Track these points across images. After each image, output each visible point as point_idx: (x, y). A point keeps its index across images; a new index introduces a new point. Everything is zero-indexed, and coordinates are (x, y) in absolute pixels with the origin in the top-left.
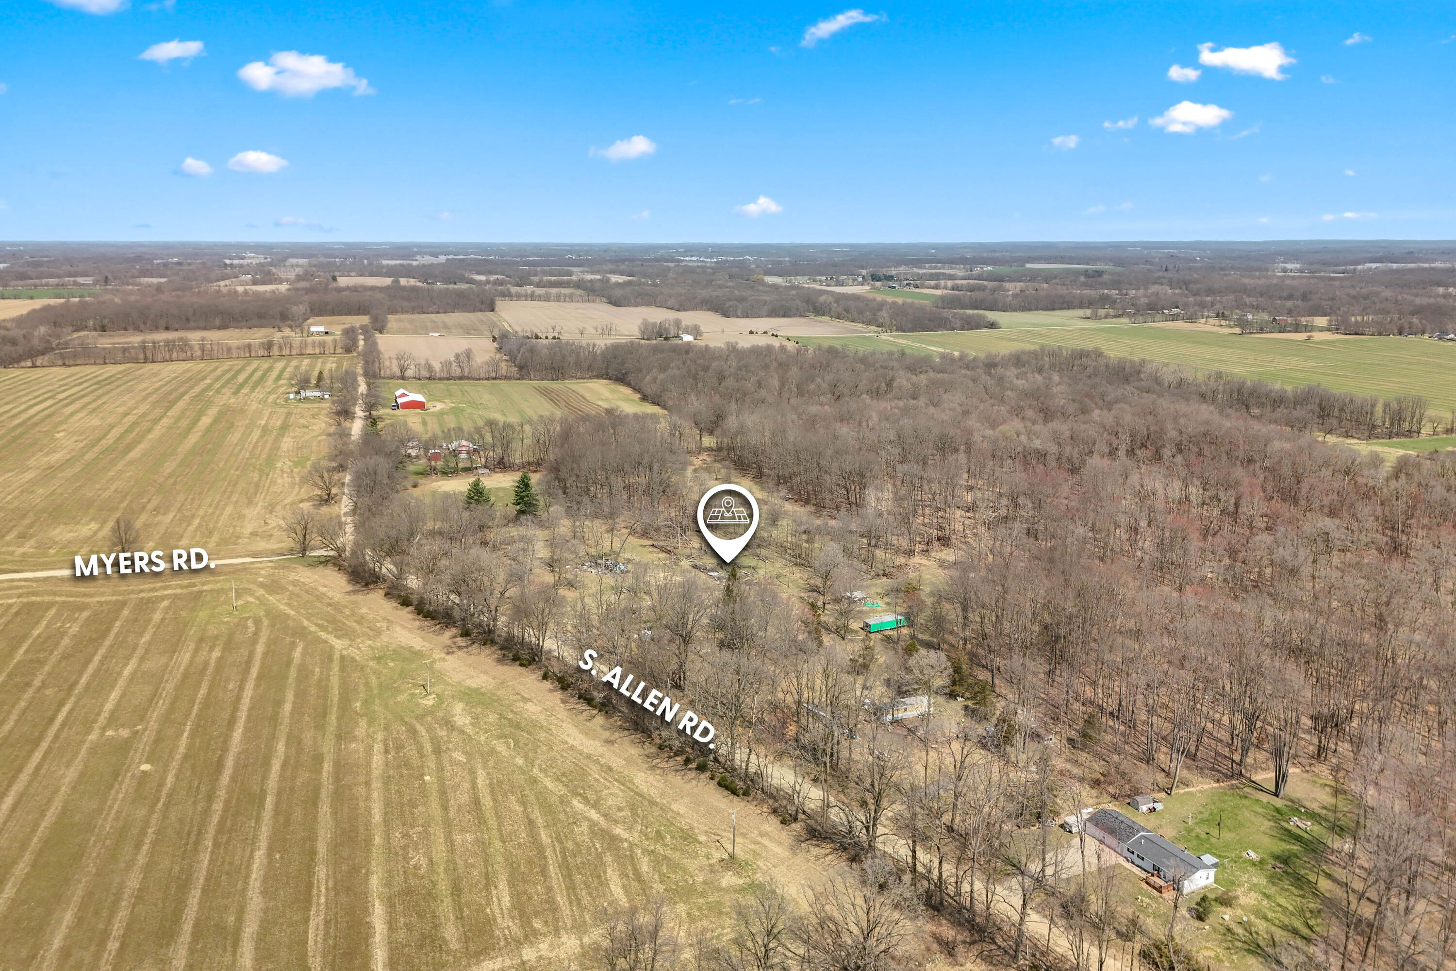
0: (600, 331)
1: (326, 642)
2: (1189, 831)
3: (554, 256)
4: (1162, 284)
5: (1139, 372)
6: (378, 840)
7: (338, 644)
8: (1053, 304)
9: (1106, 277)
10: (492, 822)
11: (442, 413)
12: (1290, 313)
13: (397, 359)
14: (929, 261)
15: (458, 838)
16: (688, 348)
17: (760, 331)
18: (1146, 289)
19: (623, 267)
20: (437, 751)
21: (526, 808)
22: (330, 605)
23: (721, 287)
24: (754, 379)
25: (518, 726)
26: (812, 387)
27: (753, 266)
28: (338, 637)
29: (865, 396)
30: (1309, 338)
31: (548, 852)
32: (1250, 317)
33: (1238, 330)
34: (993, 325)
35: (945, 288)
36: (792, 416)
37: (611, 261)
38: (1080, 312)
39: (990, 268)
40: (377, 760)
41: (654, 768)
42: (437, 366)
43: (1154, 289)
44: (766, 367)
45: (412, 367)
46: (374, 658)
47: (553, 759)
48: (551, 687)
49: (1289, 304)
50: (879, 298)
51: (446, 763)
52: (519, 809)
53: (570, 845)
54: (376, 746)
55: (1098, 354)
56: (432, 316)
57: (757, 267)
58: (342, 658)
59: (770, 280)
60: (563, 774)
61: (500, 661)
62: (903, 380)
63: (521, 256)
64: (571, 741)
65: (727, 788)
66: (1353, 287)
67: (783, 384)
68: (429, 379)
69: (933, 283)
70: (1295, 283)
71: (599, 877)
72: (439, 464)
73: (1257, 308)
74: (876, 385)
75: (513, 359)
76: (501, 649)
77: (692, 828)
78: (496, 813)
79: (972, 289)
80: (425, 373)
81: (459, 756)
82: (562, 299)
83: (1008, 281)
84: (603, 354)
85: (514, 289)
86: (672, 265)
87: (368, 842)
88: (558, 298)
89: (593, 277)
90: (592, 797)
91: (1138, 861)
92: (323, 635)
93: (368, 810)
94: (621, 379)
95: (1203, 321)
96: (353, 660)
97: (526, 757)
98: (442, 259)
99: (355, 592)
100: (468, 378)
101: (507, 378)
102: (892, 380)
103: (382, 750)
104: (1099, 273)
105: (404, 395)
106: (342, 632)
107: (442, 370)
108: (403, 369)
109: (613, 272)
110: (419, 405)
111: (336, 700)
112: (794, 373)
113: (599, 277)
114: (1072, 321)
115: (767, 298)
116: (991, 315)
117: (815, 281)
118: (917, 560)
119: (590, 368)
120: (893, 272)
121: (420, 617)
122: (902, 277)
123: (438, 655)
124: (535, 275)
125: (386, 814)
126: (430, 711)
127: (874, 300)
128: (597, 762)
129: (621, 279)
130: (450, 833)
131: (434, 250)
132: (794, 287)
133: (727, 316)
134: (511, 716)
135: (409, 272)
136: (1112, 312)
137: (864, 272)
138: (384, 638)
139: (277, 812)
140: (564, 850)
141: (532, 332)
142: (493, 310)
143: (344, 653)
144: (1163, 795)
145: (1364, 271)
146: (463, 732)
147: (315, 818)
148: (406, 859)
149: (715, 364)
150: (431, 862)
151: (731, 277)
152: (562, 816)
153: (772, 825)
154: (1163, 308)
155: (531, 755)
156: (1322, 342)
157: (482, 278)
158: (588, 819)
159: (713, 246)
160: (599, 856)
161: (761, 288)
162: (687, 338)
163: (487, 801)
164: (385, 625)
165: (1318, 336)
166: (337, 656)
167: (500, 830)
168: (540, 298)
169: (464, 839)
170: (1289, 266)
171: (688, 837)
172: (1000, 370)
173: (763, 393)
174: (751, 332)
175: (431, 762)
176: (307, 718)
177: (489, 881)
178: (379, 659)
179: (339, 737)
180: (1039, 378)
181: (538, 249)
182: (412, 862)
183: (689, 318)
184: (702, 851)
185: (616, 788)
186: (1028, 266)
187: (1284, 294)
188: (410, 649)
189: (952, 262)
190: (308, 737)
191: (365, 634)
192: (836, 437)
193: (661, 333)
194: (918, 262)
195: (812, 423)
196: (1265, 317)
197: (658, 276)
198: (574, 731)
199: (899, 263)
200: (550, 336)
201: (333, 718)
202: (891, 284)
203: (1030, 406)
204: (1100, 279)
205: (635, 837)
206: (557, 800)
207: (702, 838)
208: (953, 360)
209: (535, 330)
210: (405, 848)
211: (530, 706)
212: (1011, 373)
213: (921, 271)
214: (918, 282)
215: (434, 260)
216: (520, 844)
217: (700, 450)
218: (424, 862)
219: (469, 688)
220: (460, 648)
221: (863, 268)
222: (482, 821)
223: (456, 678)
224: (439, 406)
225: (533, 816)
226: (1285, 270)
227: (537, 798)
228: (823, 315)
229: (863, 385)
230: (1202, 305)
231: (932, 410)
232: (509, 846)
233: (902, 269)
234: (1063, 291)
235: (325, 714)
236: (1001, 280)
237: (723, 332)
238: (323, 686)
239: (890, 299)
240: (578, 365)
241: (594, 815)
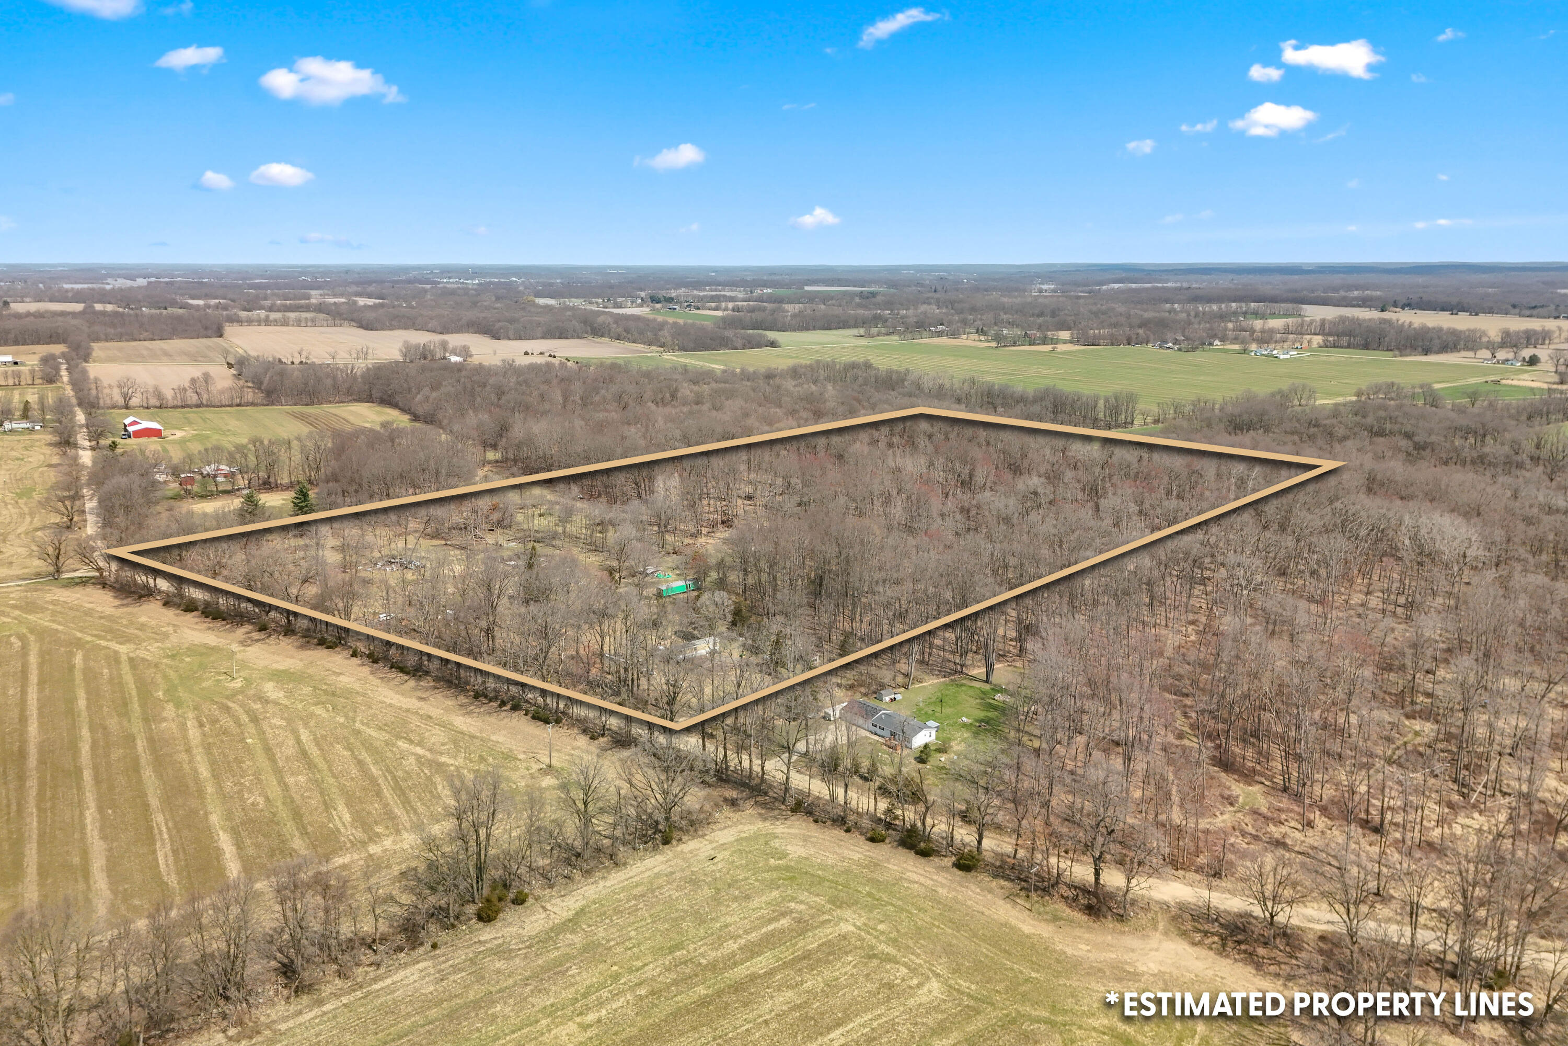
0: (354, 355)
1: (107, 648)
2: (920, 710)
3: (285, 278)
4: (930, 304)
5: (903, 380)
6: (210, 789)
7: (123, 649)
8: (829, 324)
9: (879, 299)
10: (322, 765)
11: (183, 441)
12: (1040, 328)
13: (119, 386)
14: (709, 284)
15: (291, 780)
16: (459, 368)
17: (536, 352)
18: (916, 309)
19: (371, 289)
20: (255, 719)
21: (353, 752)
22: (101, 618)
23: (487, 308)
24: (535, 393)
25: (334, 694)
26: (597, 398)
27: (521, 288)
28: (121, 643)
29: (650, 404)
30: (1054, 349)
31: (380, 781)
32: (1005, 332)
33: (994, 344)
34: (773, 344)
35: (726, 309)
36: (578, 423)
37: (357, 283)
38: (855, 331)
39: (769, 291)
40: (194, 733)
41: (471, 712)
42: (169, 394)
43: (923, 308)
44: (547, 382)
45: (138, 395)
46: (168, 657)
47: (375, 715)
48: (359, 662)
49: (1041, 320)
50: (660, 319)
51: (266, 727)
52: (347, 753)
53: (400, 774)
54: (189, 724)
55: (868, 366)
56: (146, 343)
57: (526, 288)
58: (131, 660)
59: (541, 301)
60: (386, 725)
61: (301, 647)
62: (686, 390)
63: (244, 279)
64: (388, 701)
65: (540, 719)
66: (1095, 304)
67: (566, 398)
68: (160, 407)
69: (713, 305)
70: (1046, 301)
71: (431, 792)
72: (196, 488)
73: (1011, 324)
74: (660, 396)
75: (258, 383)
76: (304, 637)
77: (511, 750)
78: (325, 759)
79: (752, 310)
80: (153, 401)
81: (277, 721)
82: (303, 324)
83: (788, 303)
84: (363, 376)
85: (243, 314)
86: (428, 287)
87: (201, 793)
88: (298, 323)
89: (336, 300)
90: (416, 738)
91: (880, 732)
92: (103, 643)
93: (195, 771)
94: (387, 401)
95: (965, 336)
96: (143, 660)
97: (346, 717)
98: (142, 282)
99: (127, 605)
100: (207, 406)
101: (253, 404)
102: (676, 390)
103: (196, 724)
104: (874, 295)
105: (134, 423)
106: (125, 639)
107: (175, 398)
108: (125, 396)
109: (360, 295)
110: (157, 433)
111: (134, 693)
112: (577, 388)
113: (343, 300)
114: (847, 340)
115: (541, 319)
116: (771, 335)
117: (591, 303)
118: (702, 540)
119: (349, 392)
120: (673, 294)
121: (209, 620)
122: (682, 299)
123: (235, 647)
124: (266, 299)
125: (213, 770)
126: (241, 691)
127: (655, 320)
128: (417, 713)
129: (371, 302)
130: (282, 777)
131: (131, 273)
132: (568, 308)
133: (496, 337)
134: (325, 687)
135: (104, 297)
136: (883, 330)
137: (643, 294)
138: (174, 639)
139: (97, 781)
140: (395, 778)
141: (274, 359)
142: (221, 336)
143: (131, 655)
144: (902, 690)
145: (1107, 291)
146: (278, 704)
147: (140, 781)
148: (242, 799)
149: (492, 381)
150: (267, 799)
151: (498, 298)
152: (389, 754)
153: (583, 741)
154: (930, 326)
155: (351, 714)
156: (1065, 353)
157: (201, 302)
158: (415, 754)
159: (473, 267)
160: (429, 779)
161: (533, 309)
162: (454, 359)
163: (314, 751)
164: (171, 629)
165: (1061, 348)
166: (124, 658)
167: (331, 770)
168: (276, 323)
169: (298, 780)
170: (1044, 287)
171: (509, 757)
172: (778, 380)
173: (547, 406)
174: (526, 353)
175: (251, 729)
176: (106, 709)
177: (328, 806)
178: (173, 657)
179: (146, 720)
180: (813, 387)
181: (263, 271)
182: (249, 802)
183: (455, 340)
184: (522, 766)
185: (437, 730)
186: (806, 288)
187: (1036, 312)
188: (205, 646)
189: (733, 284)
190: (113, 723)
191: (149, 638)
192: (624, 438)
193: (425, 354)
194: (698, 284)
195: (600, 427)
196: (1019, 332)
197: (414, 298)
198: (391, 694)
199: (678, 286)
200: (297, 361)
201: (136, 706)
202: (671, 306)
203: (805, 409)
204: (874, 300)
205: (460, 761)
206: (383, 744)
207: (522, 756)
208: (733, 373)
209: (278, 356)
210: (240, 792)
211: (341, 678)
212: (789, 384)
213: (702, 294)
214: (699, 303)
215: (129, 283)
216: (352, 779)
217: (485, 462)
218: (261, 800)
219: (277, 670)
220: (257, 641)
221: (641, 290)
222: (311, 765)
223: (261, 664)
224: (179, 434)
225: (361, 757)
226: (1040, 291)
227: (363, 744)
228: (602, 336)
229: (648, 394)
230: (965, 322)
231: (714, 413)
232: (342, 781)
233: (682, 291)
234: (838, 311)
235: (125, 704)
236: (781, 301)
237: (495, 353)
238: (117, 683)
239: (671, 320)
240: (336, 387)
241: (419, 750)
